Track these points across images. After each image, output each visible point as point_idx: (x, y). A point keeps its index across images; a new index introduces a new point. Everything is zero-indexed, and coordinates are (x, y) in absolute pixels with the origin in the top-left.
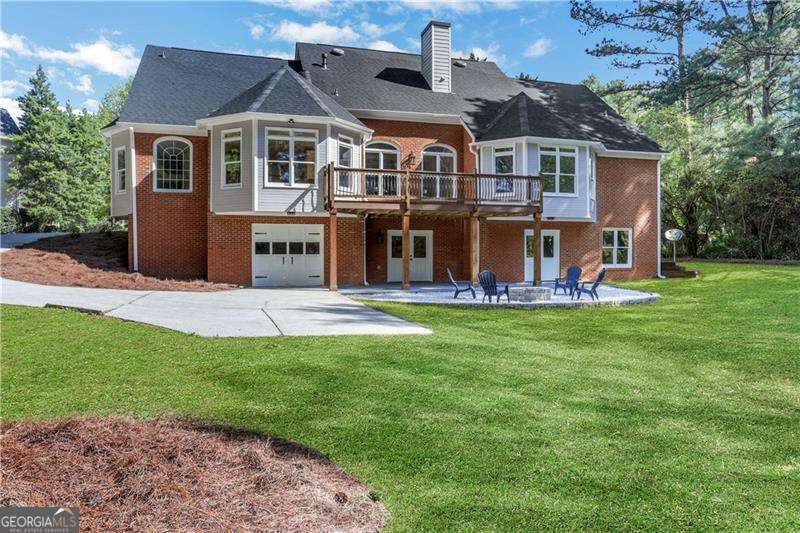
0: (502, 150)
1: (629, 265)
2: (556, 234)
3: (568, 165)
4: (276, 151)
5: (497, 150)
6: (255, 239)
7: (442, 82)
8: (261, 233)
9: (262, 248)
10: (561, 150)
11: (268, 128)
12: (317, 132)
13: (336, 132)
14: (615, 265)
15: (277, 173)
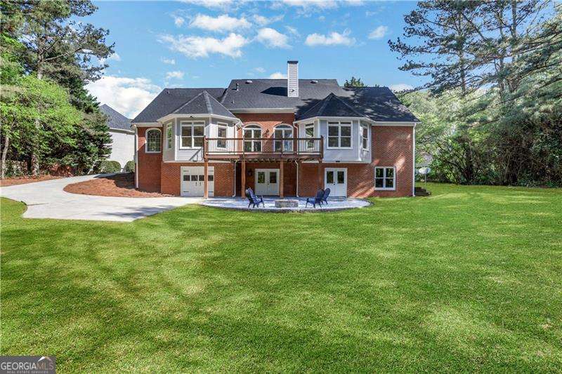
0: (309, 125)
1: (394, 189)
2: (345, 170)
3: (346, 132)
4: (186, 132)
5: (307, 125)
6: (183, 174)
7: (294, 92)
8: (185, 171)
9: (187, 178)
10: (342, 123)
11: (182, 121)
12: (204, 121)
13: (214, 121)
14: (384, 188)
15: (187, 142)
